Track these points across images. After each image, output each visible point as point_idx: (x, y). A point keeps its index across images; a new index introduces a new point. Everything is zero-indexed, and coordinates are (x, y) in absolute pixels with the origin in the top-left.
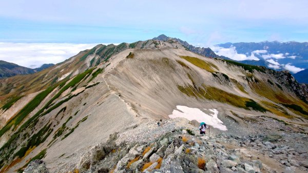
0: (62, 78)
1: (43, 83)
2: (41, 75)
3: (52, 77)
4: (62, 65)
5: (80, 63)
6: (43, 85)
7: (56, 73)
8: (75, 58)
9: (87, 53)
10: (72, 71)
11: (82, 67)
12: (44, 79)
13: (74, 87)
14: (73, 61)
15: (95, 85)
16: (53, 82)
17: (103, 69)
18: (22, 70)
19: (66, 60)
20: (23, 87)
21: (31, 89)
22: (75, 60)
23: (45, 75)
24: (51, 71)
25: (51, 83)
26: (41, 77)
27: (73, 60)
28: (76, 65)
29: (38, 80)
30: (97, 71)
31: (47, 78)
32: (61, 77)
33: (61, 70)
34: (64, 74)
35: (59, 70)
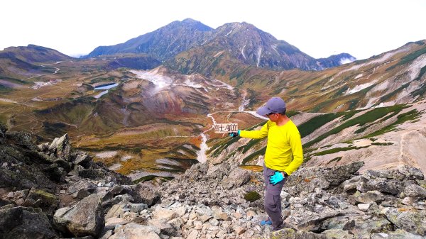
0: (353, 91)
1: (323, 91)
2: (325, 76)
3: (339, 84)
4: (362, 65)
5: (397, 68)
6: (322, 94)
7: (347, 79)
8: (392, 54)
9: (421, 47)
10: (375, 81)
11: (399, 77)
12: (326, 84)
13: (363, 127)
14: (386, 62)
15: (385, 144)
16: (338, 94)
17: (420, 113)
18: (301, 58)
19: (374, 57)
20: (296, 90)
21: (304, 96)
22: (390, 60)
23: (330, 77)
24: (341, 72)
25: (333, 94)
26: (323, 80)
27: (386, 57)
28: (387, 70)
29: (318, 84)
30: (409, 113)
31: (330, 83)
32: (352, 88)
33: (357, 74)
34: (359, 83)
35: (354, 73)
